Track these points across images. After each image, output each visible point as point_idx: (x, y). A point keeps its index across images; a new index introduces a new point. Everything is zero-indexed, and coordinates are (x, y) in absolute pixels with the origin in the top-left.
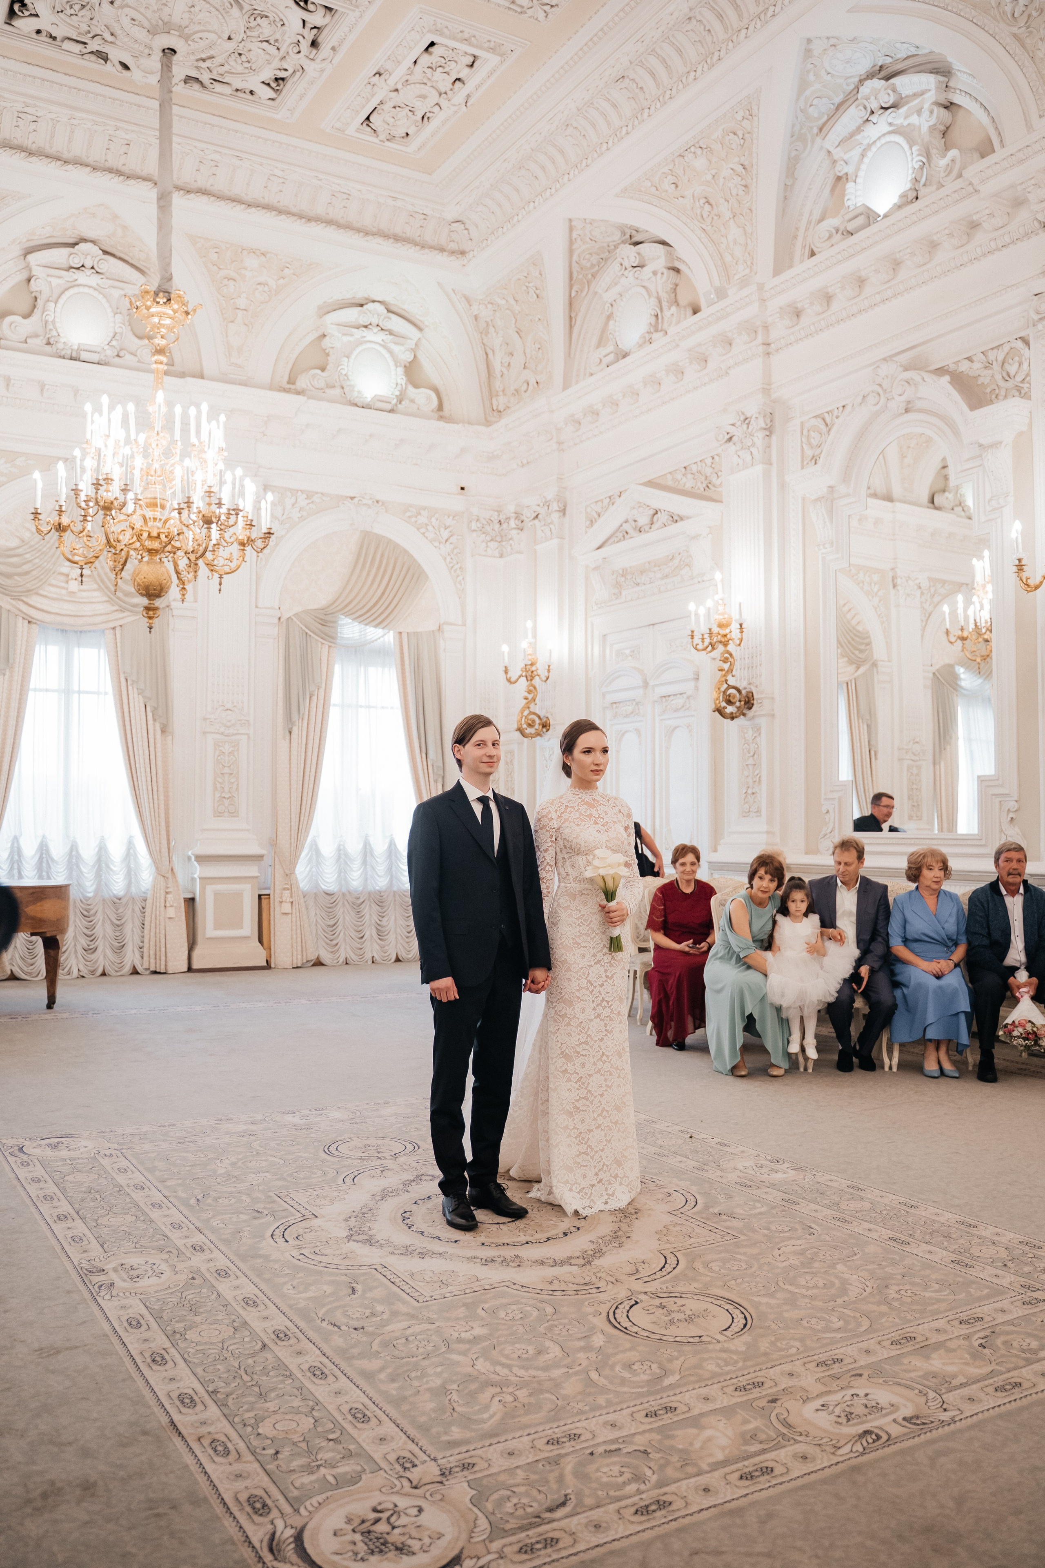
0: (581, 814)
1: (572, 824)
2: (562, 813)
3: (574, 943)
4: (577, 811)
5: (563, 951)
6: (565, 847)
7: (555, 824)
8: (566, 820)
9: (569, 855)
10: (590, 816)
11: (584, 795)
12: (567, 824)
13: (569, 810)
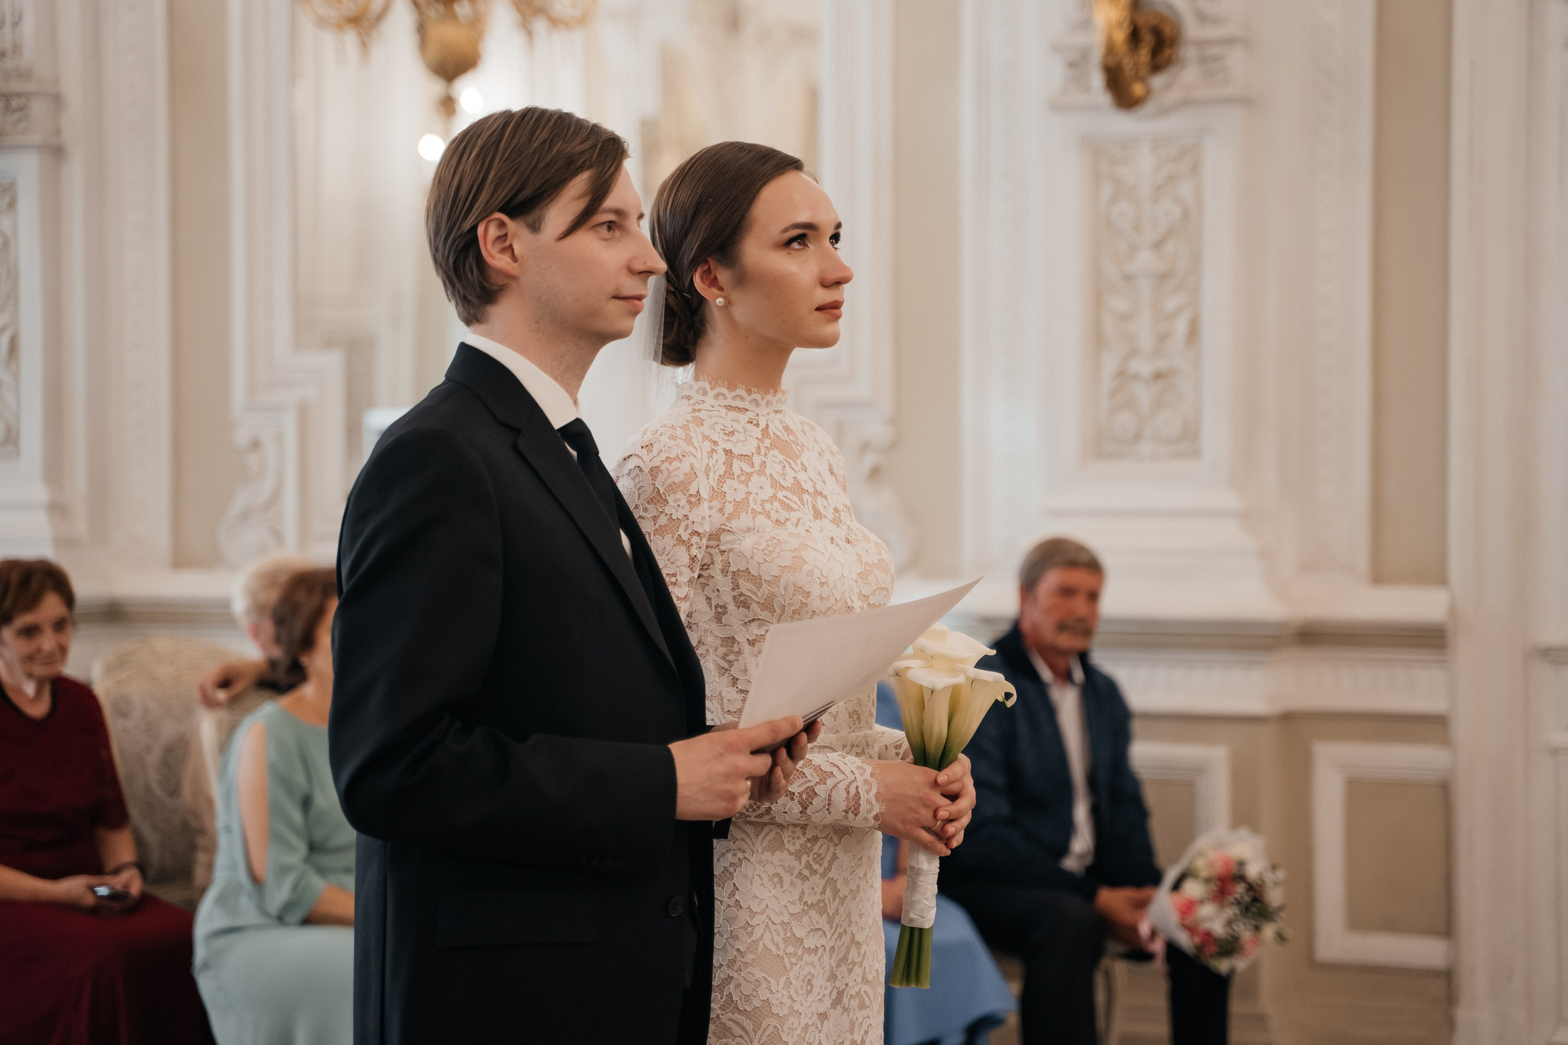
0: (775, 484)
1: (761, 520)
2: (722, 480)
3: (785, 940)
4: (762, 472)
5: (759, 975)
6: (742, 602)
7: (705, 518)
8: (741, 506)
9: (755, 630)
10: (798, 489)
11: (763, 410)
12: (745, 520)
13: (737, 466)
